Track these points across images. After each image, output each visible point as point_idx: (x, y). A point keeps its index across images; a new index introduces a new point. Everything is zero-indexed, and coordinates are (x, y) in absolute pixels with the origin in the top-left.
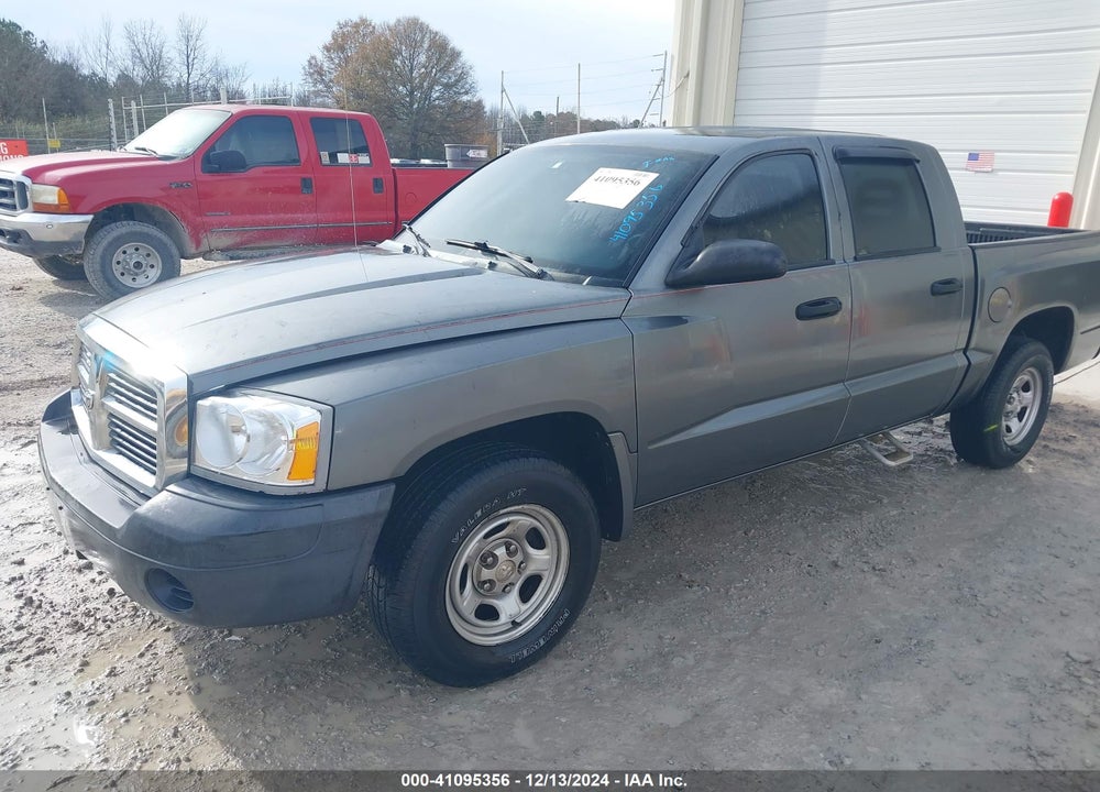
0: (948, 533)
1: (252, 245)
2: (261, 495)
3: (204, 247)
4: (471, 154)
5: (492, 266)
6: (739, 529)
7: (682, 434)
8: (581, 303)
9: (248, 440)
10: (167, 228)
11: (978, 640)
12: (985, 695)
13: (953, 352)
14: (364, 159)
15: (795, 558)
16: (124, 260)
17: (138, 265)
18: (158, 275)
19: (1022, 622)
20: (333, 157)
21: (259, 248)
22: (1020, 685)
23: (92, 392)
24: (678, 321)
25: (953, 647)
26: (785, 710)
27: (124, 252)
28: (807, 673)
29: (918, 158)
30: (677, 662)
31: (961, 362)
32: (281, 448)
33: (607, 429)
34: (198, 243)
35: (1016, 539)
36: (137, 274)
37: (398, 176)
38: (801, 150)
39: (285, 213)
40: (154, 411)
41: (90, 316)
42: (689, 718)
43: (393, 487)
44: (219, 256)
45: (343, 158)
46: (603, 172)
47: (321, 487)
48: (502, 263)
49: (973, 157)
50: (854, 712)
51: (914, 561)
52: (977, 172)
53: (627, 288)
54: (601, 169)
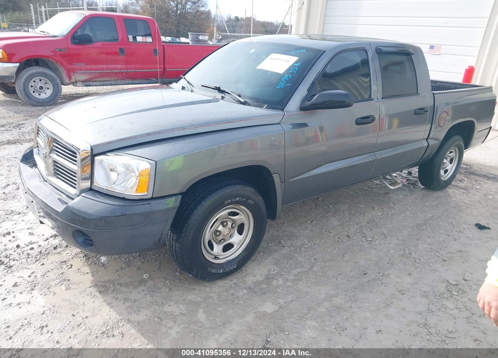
0: (403, 224)
1: (96, 80)
2: (124, 199)
3: (73, 80)
4: (201, 38)
5: (223, 98)
6: (309, 220)
7: (305, 174)
8: (263, 116)
9: (118, 175)
10: (55, 70)
11: (409, 274)
12: (409, 299)
13: (422, 140)
14: (149, 39)
15: (332, 234)
16: (35, 85)
17: (41, 88)
18: (51, 93)
19: (429, 266)
20: (134, 38)
21: (100, 81)
22: (425, 295)
23: (46, 151)
24: (305, 125)
25: (398, 277)
26: (320, 306)
27: (35, 82)
28: (332, 288)
29: (413, 52)
30: (274, 283)
31: (425, 144)
32: (132, 179)
33: (272, 173)
34: (70, 78)
35: (432, 227)
36: (41, 92)
37: (165, 47)
38: (361, 49)
39: (111, 64)
40: (76, 161)
41: (42, 116)
42: (277, 309)
43: (180, 196)
44: (80, 85)
45: (139, 39)
46: (273, 55)
47: (150, 196)
48: (227, 96)
49: (432, 47)
50: (351, 307)
51: (386, 237)
52: (433, 54)
53: (283, 110)
54: (272, 54)
